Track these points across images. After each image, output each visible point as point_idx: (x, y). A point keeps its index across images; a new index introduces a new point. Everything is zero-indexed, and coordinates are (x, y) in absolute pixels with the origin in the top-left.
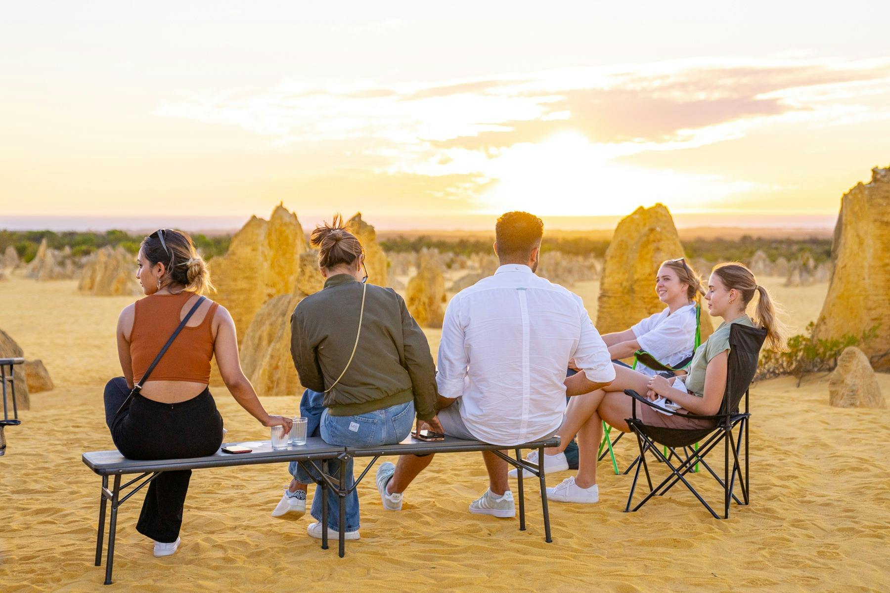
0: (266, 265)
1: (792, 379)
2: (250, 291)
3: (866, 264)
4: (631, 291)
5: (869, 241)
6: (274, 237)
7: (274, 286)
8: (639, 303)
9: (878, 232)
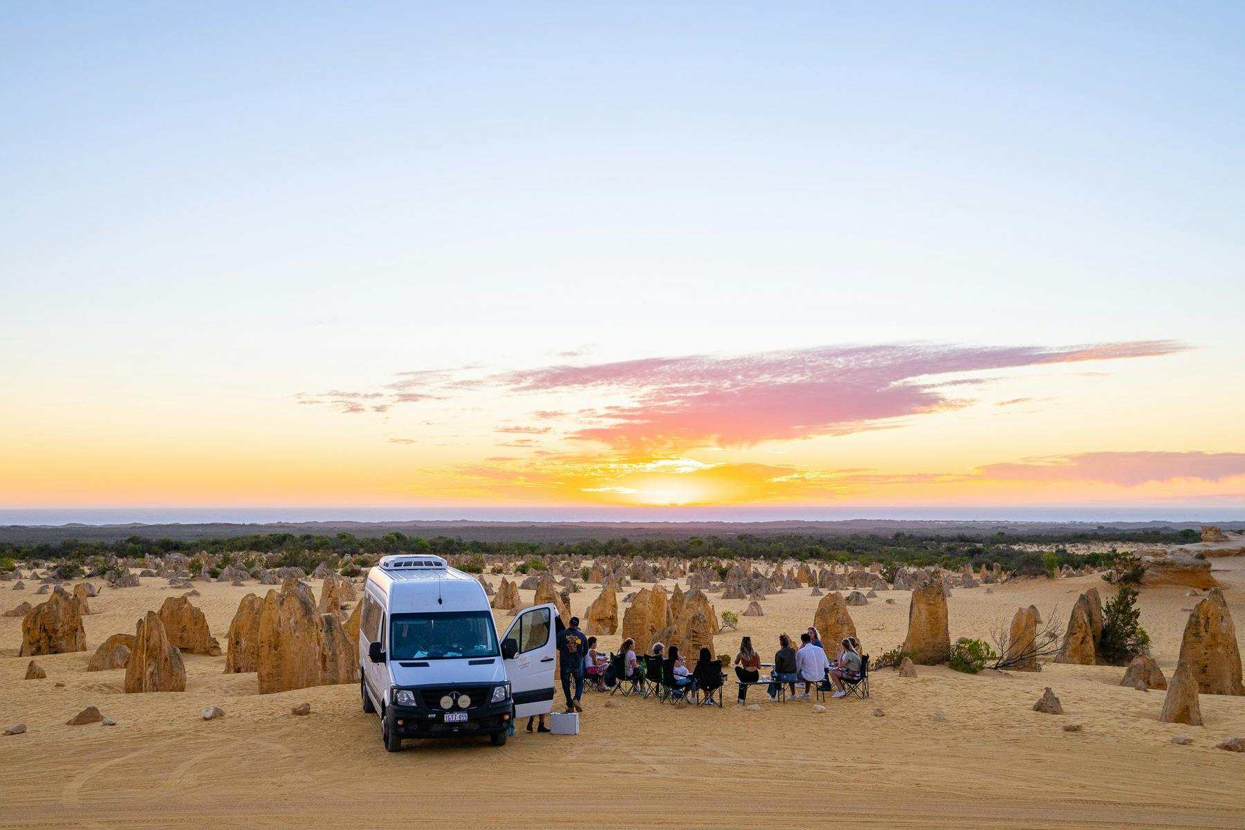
0: (650, 612)
1: (892, 668)
2: (642, 624)
3: (922, 621)
4: (827, 630)
5: (923, 611)
6: (654, 599)
7: (654, 622)
8: (830, 636)
9: (927, 608)
